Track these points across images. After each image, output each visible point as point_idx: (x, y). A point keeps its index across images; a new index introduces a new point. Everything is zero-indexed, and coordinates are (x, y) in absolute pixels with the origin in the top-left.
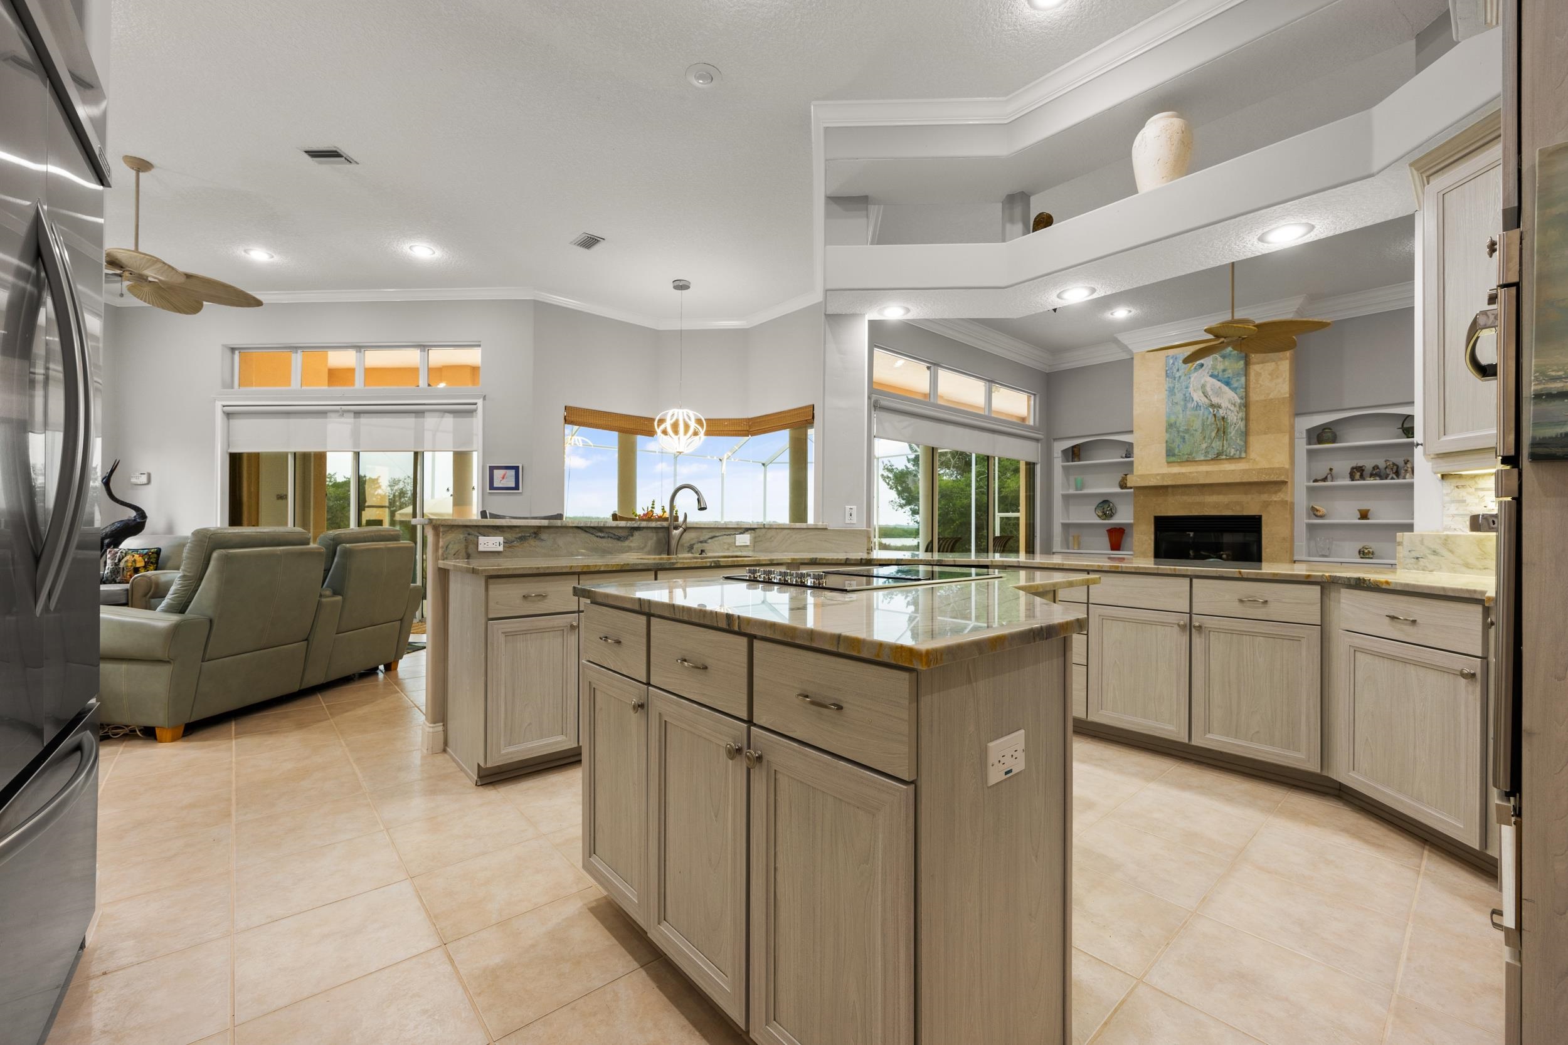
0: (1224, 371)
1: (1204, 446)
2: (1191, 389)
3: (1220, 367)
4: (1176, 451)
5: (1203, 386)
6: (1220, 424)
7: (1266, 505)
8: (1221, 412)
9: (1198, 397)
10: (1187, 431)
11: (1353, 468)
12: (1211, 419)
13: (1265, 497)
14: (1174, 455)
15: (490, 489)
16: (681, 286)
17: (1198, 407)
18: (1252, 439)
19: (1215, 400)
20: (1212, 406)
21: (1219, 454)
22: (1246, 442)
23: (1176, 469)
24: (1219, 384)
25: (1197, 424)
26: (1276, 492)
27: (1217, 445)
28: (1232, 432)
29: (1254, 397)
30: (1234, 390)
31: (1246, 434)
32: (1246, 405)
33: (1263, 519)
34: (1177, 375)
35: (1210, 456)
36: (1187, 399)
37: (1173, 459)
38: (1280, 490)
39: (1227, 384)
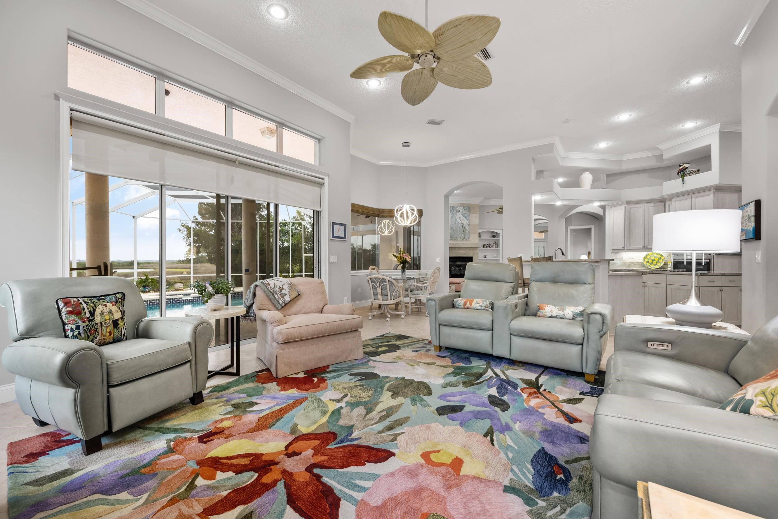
0: (465, 214)
1: (460, 235)
2: (457, 218)
3: (464, 213)
4: (453, 236)
5: (460, 217)
6: (464, 229)
7: (474, 254)
8: (464, 226)
9: (458, 220)
10: (456, 230)
11: (484, 245)
12: (462, 228)
13: (473, 251)
14: (452, 238)
15: (332, 238)
16: (406, 145)
17: (458, 223)
18: (471, 235)
19: (463, 222)
20: (462, 224)
21: (464, 238)
22: (469, 235)
23: (452, 242)
24: (464, 217)
25: (458, 229)
26: (476, 250)
27: (463, 235)
28: (467, 232)
29: (472, 223)
30: (467, 220)
31: (469, 233)
32: (469, 225)
33: (473, 258)
34: (453, 213)
35: (462, 239)
36: (456, 220)
37: (452, 239)
38: (477, 250)
39: (466, 218)
